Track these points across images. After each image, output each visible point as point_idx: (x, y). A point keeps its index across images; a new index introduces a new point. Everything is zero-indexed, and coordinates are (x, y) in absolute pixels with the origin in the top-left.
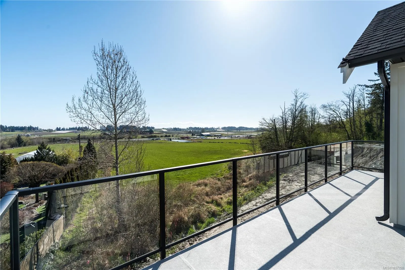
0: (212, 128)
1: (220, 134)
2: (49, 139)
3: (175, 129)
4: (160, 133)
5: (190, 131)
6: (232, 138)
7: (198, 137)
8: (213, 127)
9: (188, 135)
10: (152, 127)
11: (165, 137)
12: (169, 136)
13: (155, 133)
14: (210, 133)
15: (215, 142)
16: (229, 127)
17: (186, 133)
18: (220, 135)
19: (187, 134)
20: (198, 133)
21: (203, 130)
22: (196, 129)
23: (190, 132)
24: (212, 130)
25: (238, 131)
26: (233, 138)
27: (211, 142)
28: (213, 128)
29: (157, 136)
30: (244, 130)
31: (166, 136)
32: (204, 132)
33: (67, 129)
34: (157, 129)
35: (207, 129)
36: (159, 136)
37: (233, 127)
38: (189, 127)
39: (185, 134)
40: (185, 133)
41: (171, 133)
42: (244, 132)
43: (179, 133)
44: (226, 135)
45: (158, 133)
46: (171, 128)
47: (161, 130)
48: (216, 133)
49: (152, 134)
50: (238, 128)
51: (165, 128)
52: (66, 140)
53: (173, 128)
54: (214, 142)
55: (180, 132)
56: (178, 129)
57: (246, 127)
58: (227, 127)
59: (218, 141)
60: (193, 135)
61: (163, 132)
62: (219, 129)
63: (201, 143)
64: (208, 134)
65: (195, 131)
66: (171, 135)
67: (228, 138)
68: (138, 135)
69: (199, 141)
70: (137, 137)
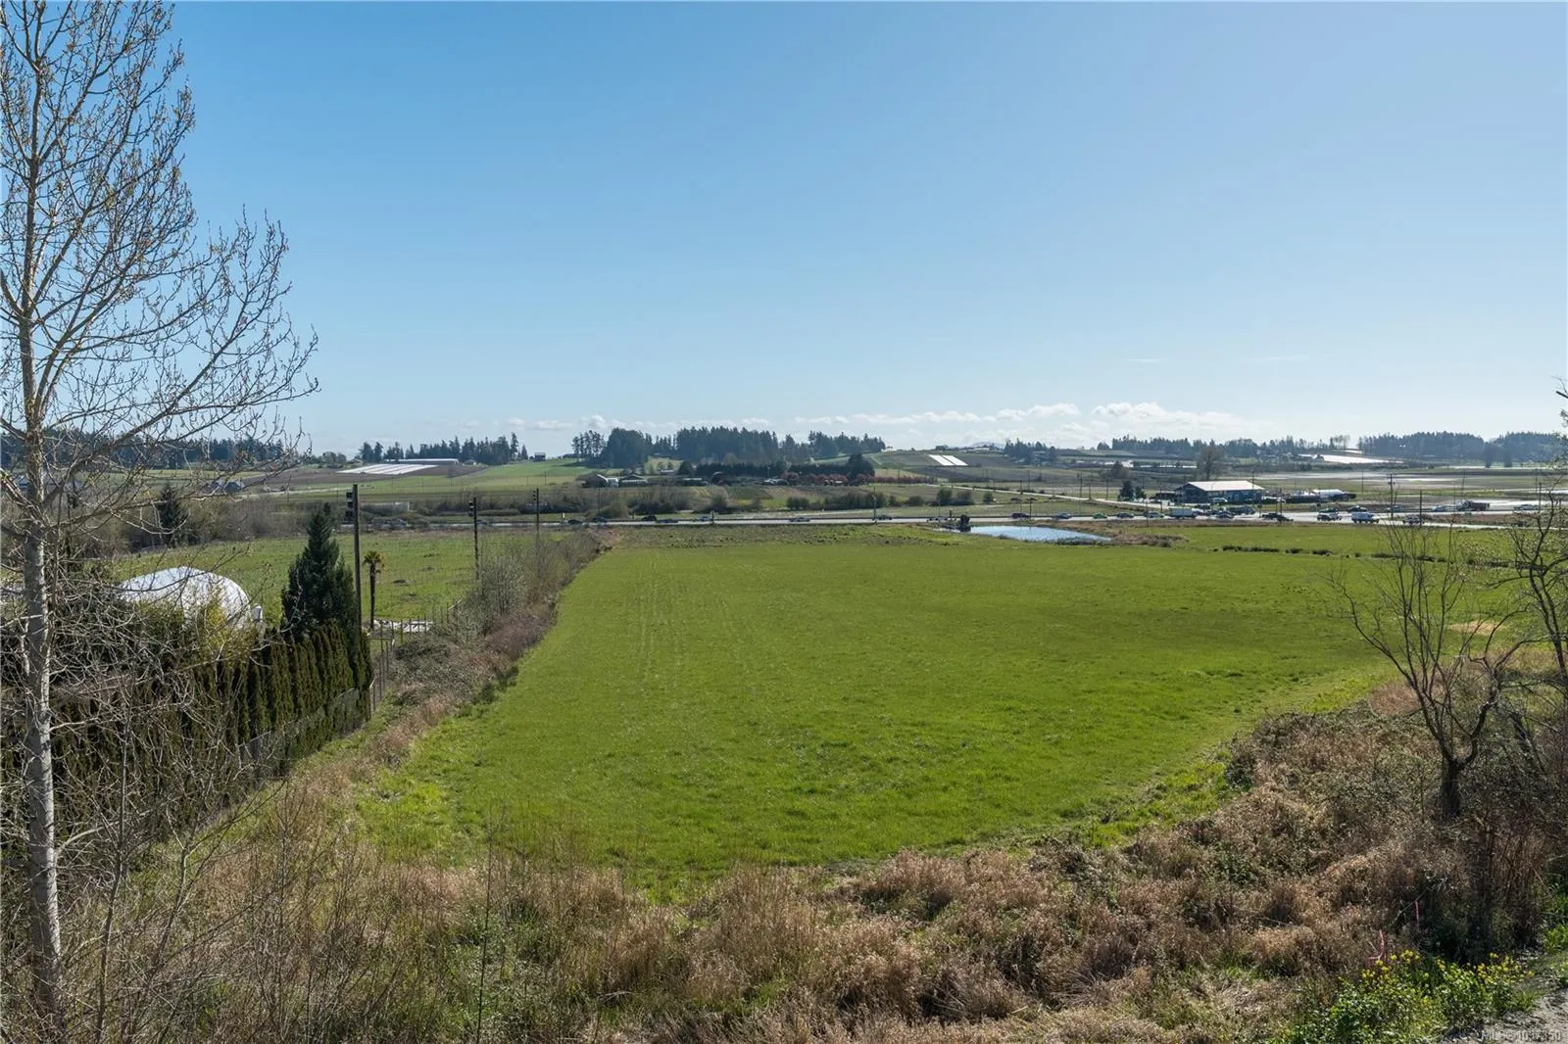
1: (1337, 491)
2: (308, 507)
3: (1018, 452)
4: (909, 476)
5: (1118, 466)
6: (1422, 518)
7: (1161, 505)
8: (1296, 440)
9: (1097, 490)
10: (871, 436)
11: (934, 504)
12: (965, 500)
13: (881, 480)
14: (1256, 483)
15: (1269, 550)
16: (1422, 435)
17: (1087, 482)
18: (1336, 498)
19: (1087, 490)
20: (1171, 477)
21: (1213, 459)
22: (1161, 453)
23: (1115, 474)
24: (1284, 456)
25: (1497, 467)
26: (1429, 519)
27: (1244, 548)
28: (1290, 442)
29: (889, 495)
31: (943, 499)
32: (1218, 474)
34: (901, 453)
35: (1245, 449)
36: (900, 499)
37: (1462, 437)
38: (1116, 442)
39: (1077, 489)
40: (1078, 481)
41: (983, 480)
42: (1537, 474)
43: (1039, 480)
44: (1385, 493)
45: (900, 481)
46: (992, 447)
47: (922, 459)
48: (1309, 484)
49: (860, 487)
50: (1500, 440)
51: (951, 445)
53: (1001, 444)
54: (1264, 547)
55: (1045, 472)
58: (1406, 439)
59: (1294, 544)
60: (1127, 493)
61: (935, 472)
62: (1343, 452)
64: (1243, 485)
65: (1155, 465)
66: (981, 490)
67: (1392, 519)
68: (771, 490)
69: (1160, 534)
70: (765, 503)
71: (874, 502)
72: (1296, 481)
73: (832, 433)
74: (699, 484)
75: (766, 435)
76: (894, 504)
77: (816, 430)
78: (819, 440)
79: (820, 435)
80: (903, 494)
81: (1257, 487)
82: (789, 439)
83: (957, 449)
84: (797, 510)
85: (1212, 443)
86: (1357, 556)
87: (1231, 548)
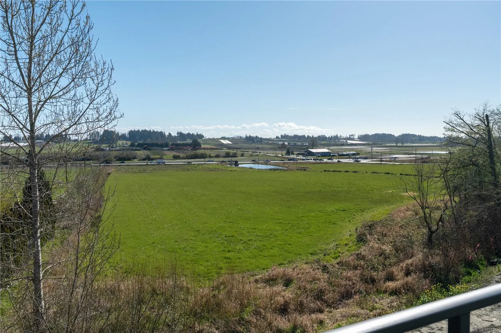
1: (354, 152)
3: (250, 139)
4: (214, 147)
5: (284, 144)
6: (381, 161)
7: (301, 157)
8: (339, 135)
9: (278, 152)
10: (199, 133)
11: (224, 157)
12: (235, 156)
13: (204, 149)
14: (329, 149)
15: (338, 171)
16: (377, 134)
17: (274, 149)
18: (354, 154)
19: (275, 152)
20: (301, 147)
21: (315, 141)
22: (297, 139)
23: (283, 147)
24: (334, 141)
25: (399, 144)
26: (383, 161)
27: (329, 171)
28: (337, 136)
29: (208, 154)
30: (414, 143)
31: (227, 155)
32: (316, 147)
34: (209, 139)
35: (323, 138)
36: (212, 155)
37: (388, 134)
38: (281, 136)
39: (271, 152)
40: (271, 149)
41: (240, 149)
42: (412, 147)
43: (258, 148)
44: (369, 153)
45: (211, 149)
46: (241, 137)
47: (217, 141)
48: (346, 150)
49: (198, 151)
50: (400, 136)
51: (227, 137)
53: (244, 136)
54: (337, 170)
55: (260, 146)
56: (256, 140)
57: (421, 136)
58: (372, 135)
59: (346, 169)
60: (288, 153)
61: (222, 146)
62: (353, 139)
63: (305, 173)
64: (325, 150)
65: (295, 143)
66: (239, 152)
67: (372, 161)
68: (166, 152)
69: (302, 167)
70: (164, 157)
71: (203, 156)
72: (341, 149)
73: (185, 132)
74: (139, 150)
75: (161, 133)
76: (210, 157)
77: (179, 131)
78: (181, 134)
79: (181, 133)
80: (213, 153)
81: (330, 151)
82: (170, 134)
83: (229, 138)
84: (176, 159)
85: (313, 136)
86: (366, 173)
87: (326, 171)
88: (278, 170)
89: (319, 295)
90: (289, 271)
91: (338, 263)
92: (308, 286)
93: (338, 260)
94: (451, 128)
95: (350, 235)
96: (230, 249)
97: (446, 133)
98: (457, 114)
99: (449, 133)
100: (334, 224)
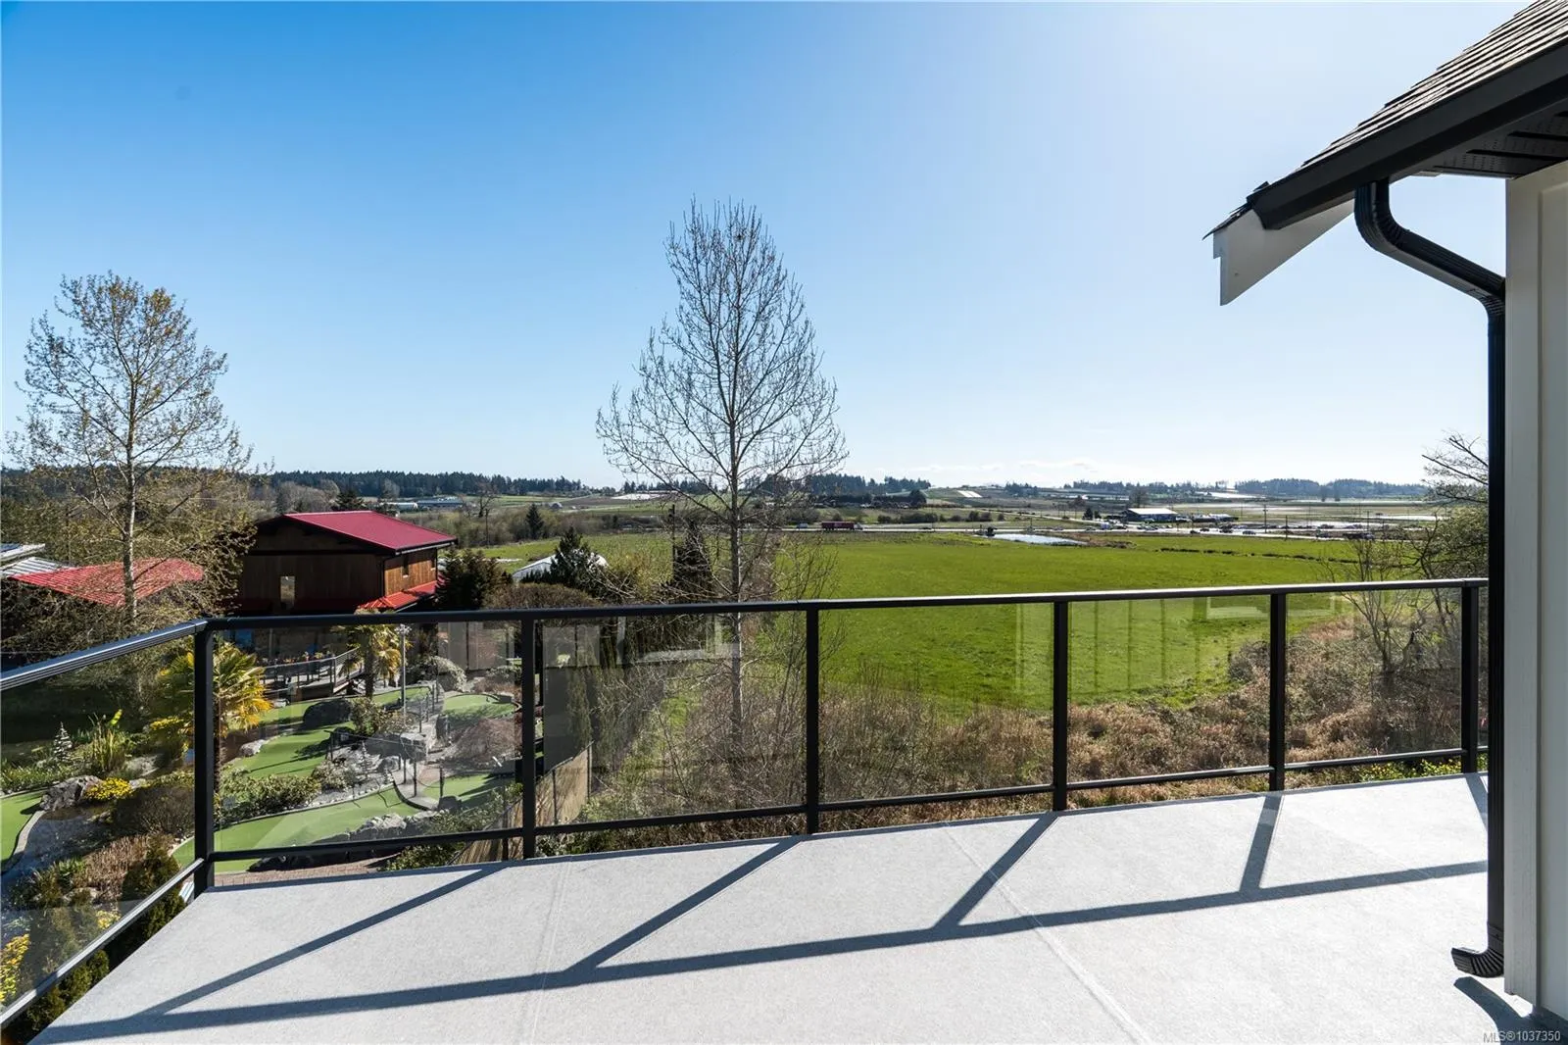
0: (1188, 486)
1: (1225, 515)
2: (604, 518)
3: (1014, 489)
4: (949, 503)
5: (1079, 499)
6: (1287, 533)
7: (1114, 522)
8: (1195, 483)
9: (1068, 513)
10: (922, 480)
11: (968, 521)
12: (987, 518)
13: (932, 506)
14: (1173, 509)
15: (1191, 551)
16: (1276, 481)
17: (1061, 508)
18: (1225, 519)
19: (1062, 513)
20: (1114, 505)
21: (1141, 495)
22: (1105, 490)
23: (1078, 504)
24: (1187, 493)
25: (1329, 501)
26: (1292, 533)
27: (1173, 550)
28: (1189, 484)
29: (938, 515)
30: (1364, 498)
31: (973, 518)
32: (1145, 504)
33: (651, 489)
34: (940, 490)
35: (1160, 488)
36: (946, 517)
38: (1075, 483)
39: (1055, 512)
40: (1054, 507)
41: (995, 506)
42: (1360, 505)
43: (1029, 506)
44: (1260, 517)
45: (944, 506)
46: (997, 486)
47: (954, 493)
48: (1205, 510)
49: (920, 510)
50: (1331, 484)
51: (972, 485)
52: (646, 521)
53: (1003, 484)
54: (1189, 548)
55: (1032, 502)
57: (1381, 484)
58: (1266, 483)
59: (1208, 547)
60: (1088, 515)
61: (964, 501)
62: (1224, 491)
63: (1122, 552)
64: (1164, 511)
65: (1102, 498)
66: (995, 513)
67: (1266, 533)
68: (866, 511)
69: (1118, 540)
70: (864, 519)
71: (930, 519)
72: (1198, 509)
73: (899, 478)
74: (822, 507)
75: (858, 478)
76: (943, 520)
77: (889, 476)
78: (891, 481)
79: (891, 479)
80: (948, 514)
81: (1174, 513)
82: (873, 481)
83: (975, 488)
84: (884, 523)
85: (1138, 485)
86: (1253, 555)
87: (1167, 549)
88: (1070, 545)
89: (1156, 757)
90: (1099, 712)
91: (1191, 710)
92: (1135, 740)
93: (1193, 705)
94: (1440, 467)
95: (1217, 666)
96: (990, 672)
97: (1428, 478)
98: (1454, 441)
99: (1438, 479)
100: (1184, 644)
